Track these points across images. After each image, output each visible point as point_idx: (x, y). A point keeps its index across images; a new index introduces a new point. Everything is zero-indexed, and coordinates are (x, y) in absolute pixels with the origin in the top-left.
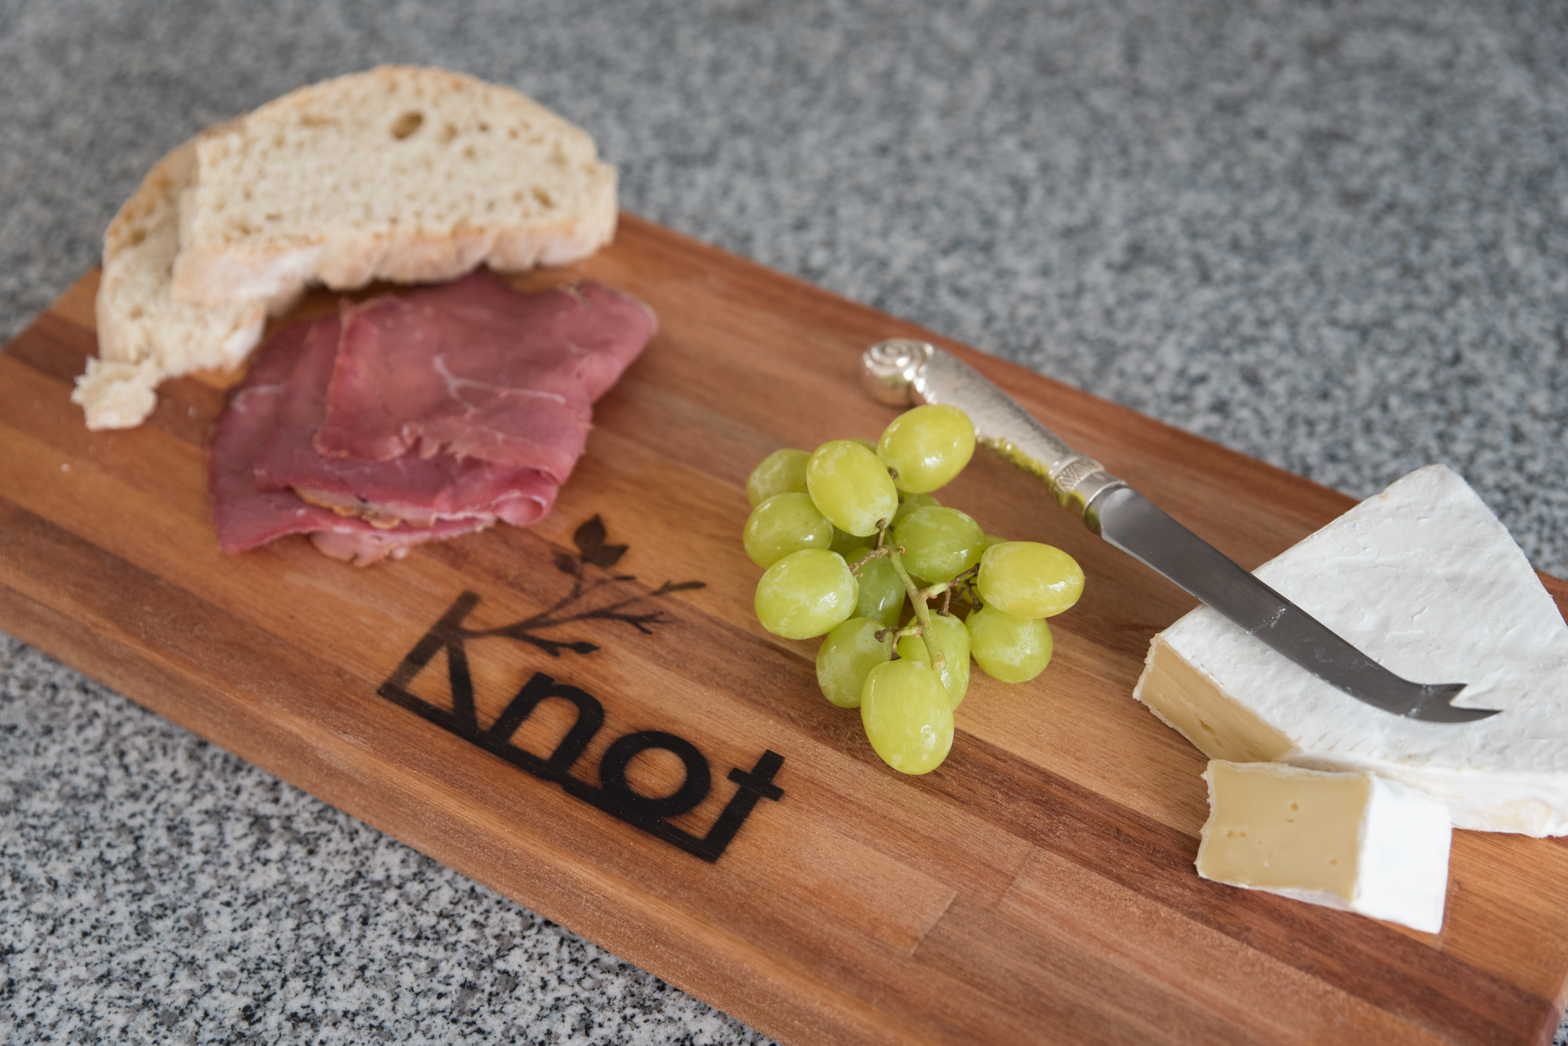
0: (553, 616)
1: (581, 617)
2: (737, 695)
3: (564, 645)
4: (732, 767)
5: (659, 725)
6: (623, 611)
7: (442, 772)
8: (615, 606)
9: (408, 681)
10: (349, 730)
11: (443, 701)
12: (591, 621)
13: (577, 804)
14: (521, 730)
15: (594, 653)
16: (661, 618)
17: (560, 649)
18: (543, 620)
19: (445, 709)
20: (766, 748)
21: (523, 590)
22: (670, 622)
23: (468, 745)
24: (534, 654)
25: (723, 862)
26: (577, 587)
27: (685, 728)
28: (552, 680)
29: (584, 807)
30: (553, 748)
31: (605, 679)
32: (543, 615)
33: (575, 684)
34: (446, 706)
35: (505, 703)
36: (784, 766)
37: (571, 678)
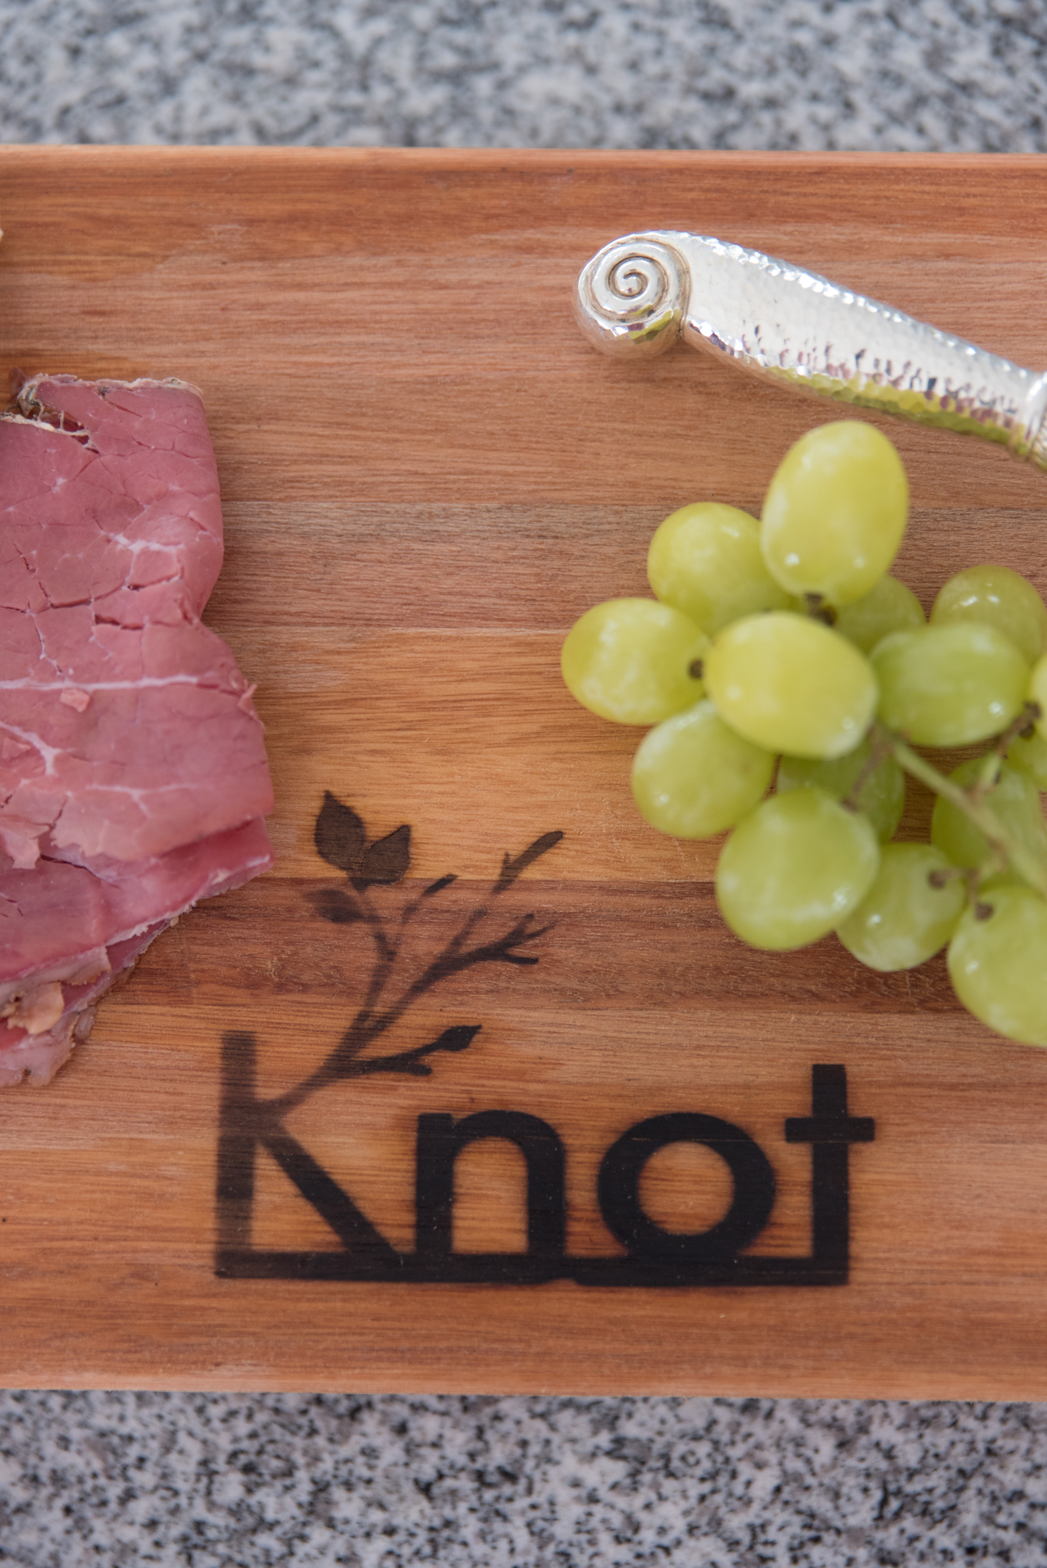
0: (379, 1009)
1: (419, 988)
2: (719, 999)
3: (428, 1049)
4: (783, 1120)
5: (646, 1109)
6: (473, 944)
7: (395, 1351)
8: (457, 942)
9: (247, 1232)
10: (220, 1358)
11: (319, 1238)
12: (440, 986)
13: (611, 1296)
14: (459, 1223)
15: (477, 1038)
16: (533, 927)
17: (427, 1060)
18: (368, 1024)
19: (331, 1250)
20: (810, 1063)
21: (305, 988)
22: (552, 927)
23: (401, 1288)
24: (393, 1088)
25: (857, 1276)
26: (380, 938)
27: (681, 1094)
28: (448, 1117)
29: (623, 1296)
30: (522, 1226)
31: (520, 1075)
32: (363, 1016)
33: (484, 1107)
34: (329, 1244)
35: (408, 1193)
36: (849, 1078)
37: (472, 1100)
